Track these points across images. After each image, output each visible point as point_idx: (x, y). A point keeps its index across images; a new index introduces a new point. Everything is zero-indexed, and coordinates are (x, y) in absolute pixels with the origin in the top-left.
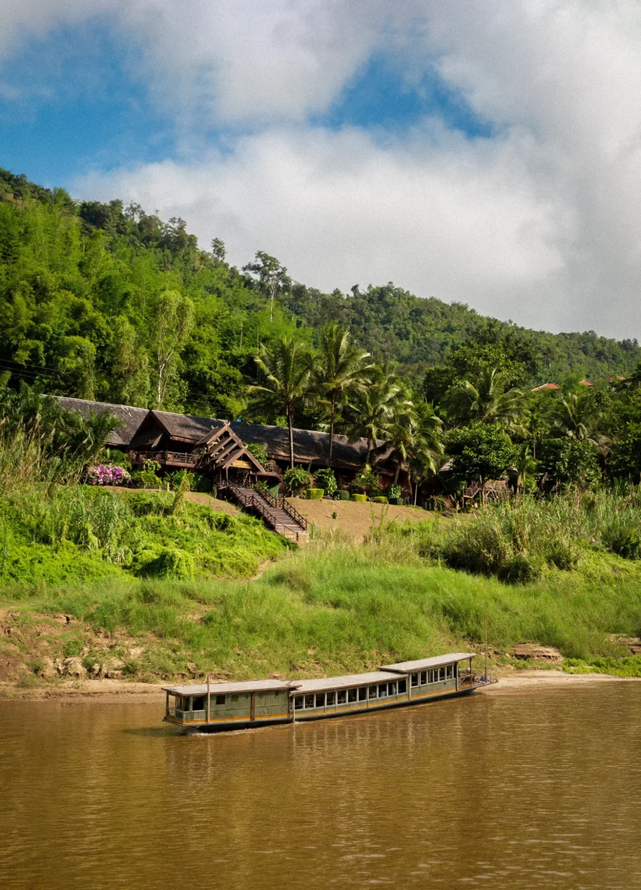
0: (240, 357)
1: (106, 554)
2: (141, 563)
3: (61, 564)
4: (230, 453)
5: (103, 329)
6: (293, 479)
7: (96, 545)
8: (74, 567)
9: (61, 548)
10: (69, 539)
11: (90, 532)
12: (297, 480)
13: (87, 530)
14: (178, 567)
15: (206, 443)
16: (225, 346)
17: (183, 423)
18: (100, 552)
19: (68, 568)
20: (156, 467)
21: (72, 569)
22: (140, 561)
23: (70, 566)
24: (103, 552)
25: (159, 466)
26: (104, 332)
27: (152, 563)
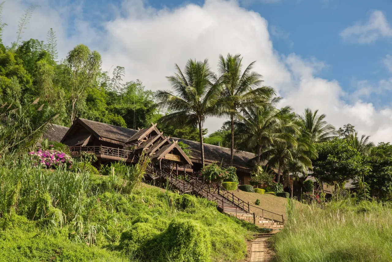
0: (121, 110)
1: (73, 232)
2: (138, 241)
3: (15, 245)
4: (160, 148)
5: (24, 77)
6: (212, 172)
7: (61, 219)
8: (37, 249)
9: (11, 224)
10: (21, 214)
11: (50, 204)
12: (215, 173)
13: (46, 203)
14: (196, 244)
15: (137, 140)
16: (108, 104)
17: (107, 129)
18: (65, 230)
19: (28, 251)
20: (93, 158)
21: (34, 252)
22: (135, 238)
23: (30, 248)
24: (70, 230)
25: (95, 158)
26: (25, 80)
27: (154, 240)
